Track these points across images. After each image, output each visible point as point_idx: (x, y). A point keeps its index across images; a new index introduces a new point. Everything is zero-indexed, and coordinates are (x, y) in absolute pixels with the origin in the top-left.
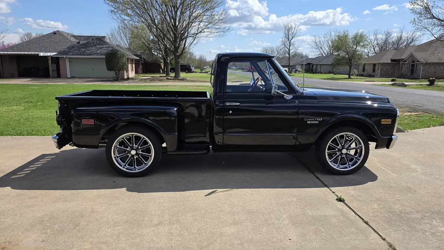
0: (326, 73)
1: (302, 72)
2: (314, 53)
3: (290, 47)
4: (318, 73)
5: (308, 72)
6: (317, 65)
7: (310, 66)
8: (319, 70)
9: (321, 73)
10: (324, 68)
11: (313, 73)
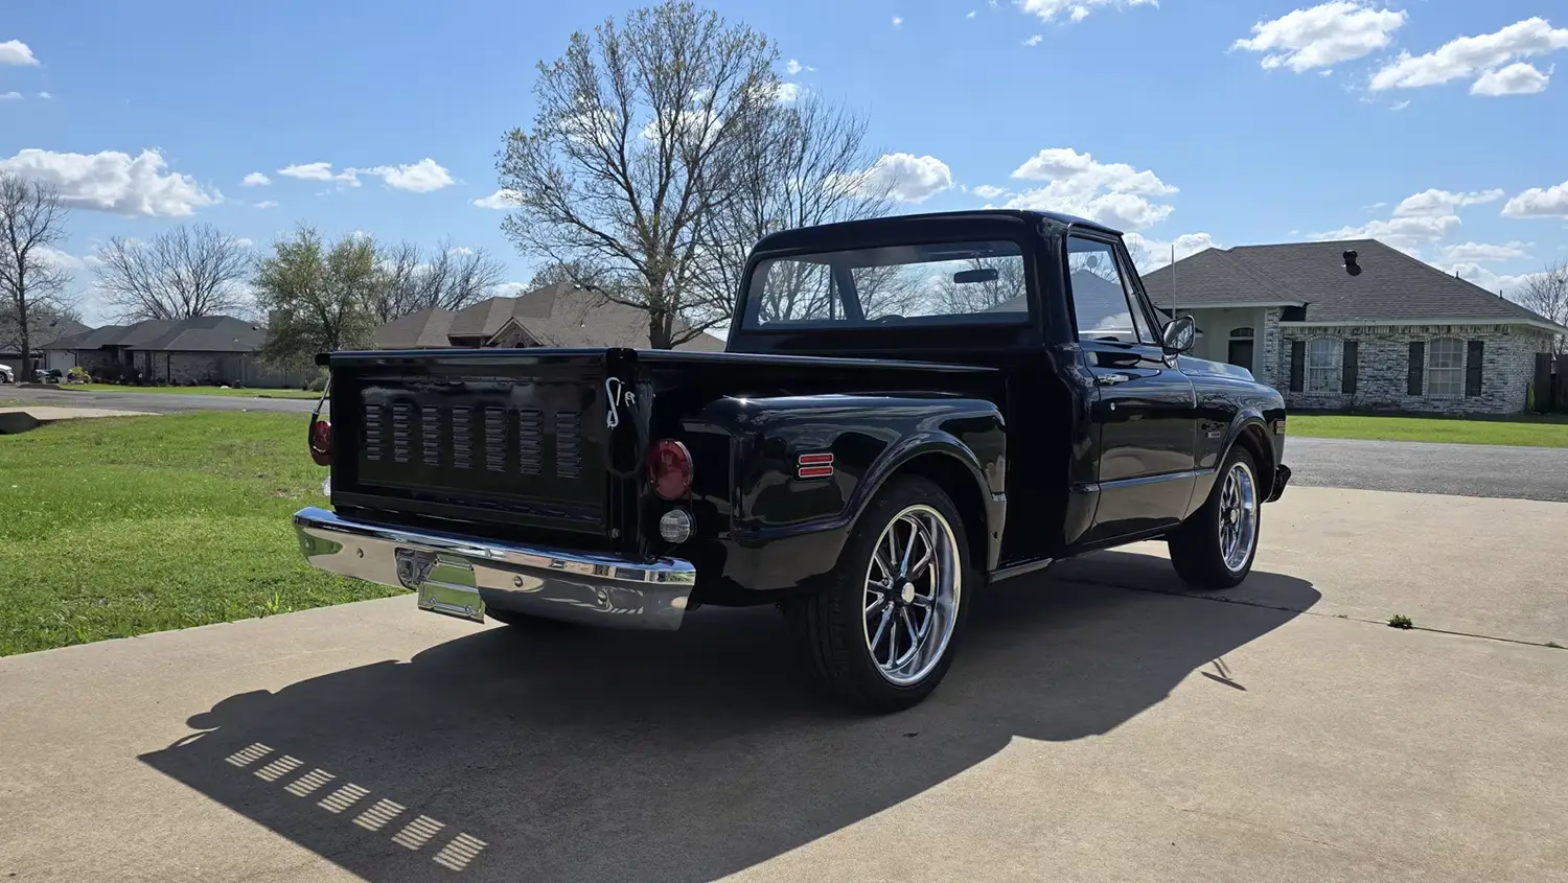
0: (193, 384)
1: (85, 381)
2: (121, 309)
3: (21, 275)
4: (161, 382)
5: (108, 378)
6: (148, 352)
7: (115, 356)
8: (162, 374)
9: (175, 384)
10: (180, 366)
11: (139, 383)
